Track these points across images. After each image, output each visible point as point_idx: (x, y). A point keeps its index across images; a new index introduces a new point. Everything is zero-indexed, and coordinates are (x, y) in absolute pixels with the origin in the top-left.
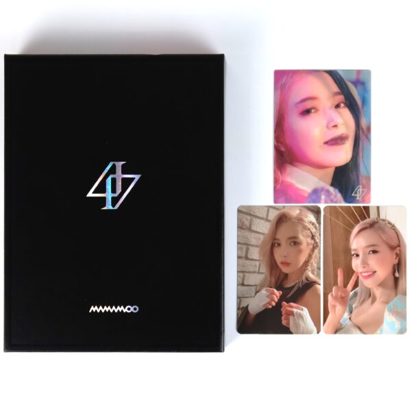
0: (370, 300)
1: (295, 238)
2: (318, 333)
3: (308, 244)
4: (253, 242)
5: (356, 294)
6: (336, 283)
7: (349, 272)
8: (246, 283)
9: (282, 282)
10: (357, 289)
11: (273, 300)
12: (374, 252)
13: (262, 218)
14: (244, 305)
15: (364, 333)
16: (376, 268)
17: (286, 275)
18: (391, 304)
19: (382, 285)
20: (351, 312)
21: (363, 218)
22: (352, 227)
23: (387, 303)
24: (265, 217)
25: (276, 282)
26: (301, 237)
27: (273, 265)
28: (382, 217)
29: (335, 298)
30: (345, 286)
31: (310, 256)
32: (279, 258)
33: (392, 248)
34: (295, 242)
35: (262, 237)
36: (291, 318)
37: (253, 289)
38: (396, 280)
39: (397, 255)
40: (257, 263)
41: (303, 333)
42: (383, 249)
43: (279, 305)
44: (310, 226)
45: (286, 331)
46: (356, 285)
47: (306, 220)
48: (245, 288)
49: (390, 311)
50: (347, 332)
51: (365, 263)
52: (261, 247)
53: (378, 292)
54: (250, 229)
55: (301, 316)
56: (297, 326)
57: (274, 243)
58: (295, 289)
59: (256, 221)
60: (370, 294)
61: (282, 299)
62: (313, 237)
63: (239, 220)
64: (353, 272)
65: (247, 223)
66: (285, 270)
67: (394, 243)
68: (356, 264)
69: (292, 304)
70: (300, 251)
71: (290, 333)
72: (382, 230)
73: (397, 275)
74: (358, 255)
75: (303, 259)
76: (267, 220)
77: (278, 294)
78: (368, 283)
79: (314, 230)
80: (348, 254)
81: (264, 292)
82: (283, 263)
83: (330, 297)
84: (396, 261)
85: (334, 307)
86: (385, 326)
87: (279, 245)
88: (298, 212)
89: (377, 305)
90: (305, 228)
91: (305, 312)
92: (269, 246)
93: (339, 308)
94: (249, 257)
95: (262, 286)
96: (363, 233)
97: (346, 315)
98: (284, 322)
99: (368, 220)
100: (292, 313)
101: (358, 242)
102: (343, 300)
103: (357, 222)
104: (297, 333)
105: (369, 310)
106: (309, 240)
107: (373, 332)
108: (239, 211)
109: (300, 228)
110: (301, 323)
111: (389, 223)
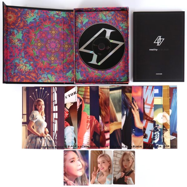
0: (103, 175)
1: (128, 159)
2: (134, 184)
3: (132, 161)
4: (117, 160)
5: (99, 174)
6: (94, 171)
7: (97, 168)
8: (115, 171)
9: (125, 170)
10: (99, 172)
11: (122, 175)
12: (104, 162)
13: (120, 154)
14: (115, 176)
15: (101, 184)
16: (104, 167)
17: (126, 169)
18: (108, 176)
19: (106, 171)
20: (98, 178)
21: (101, 154)
22: (98, 156)
23: (107, 176)
24: (120, 153)
25: (123, 170)
26: (130, 159)
27: (122, 166)
28: (106, 153)
29: (93, 175)
30: (96, 171)
31: (132, 164)
32: (124, 164)
33: (108, 162)
34: (128, 160)
35: (120, 159)
36: (127, 180)
37: (117, 172)
38: (109, 170)
39: (110, 163)
40: (118, 166)
41: (130, 184)
42: (106, 162)
43: (124, 177)
44: (132, 156)
45: (126, 184)
46: (99, 171)
47: (131, 154)
48: (115, 172)
49: (108, 178)
50: (96, 184)
51: (101, 165)
52: (119, 161)
53: (105, 173)
54: (116, 157)
55: (130, 180)
56: (129, 183)
57: (122, 160)
58: (128, 172)
59: (118, 154)
60: (102, 174)
61: (125, 175)
62: (133, 159)
63: (114, 154)
64: (98, 168)
65: (116, 155)
66: (126, 167)
67: (109, 160)
68: (99, 166)
69: (127, 176)
70: (129, 163)
71: (127, 184)
72: (106, 157)
73: (110, 169)
74: (99, 163)
75: (130, 165)
76: (121, 154)
77: (124, 174)
78: (102, 171)
79: (133, 157)
80: (97, 163)
81: (120, 173)
82: (125, 166)
83: (92, 174)
84: (109, 165)
85: (93, 177)
86: (106, 182)
87: (124, 161)
88: (129, 152)
89: (104, 177)
90: (131, 156)
91: (131, 179)
92: (121, 161)
93: (94, 177)
94: (116, 164)
95: (120, 172)
96: (101, 158)
97: (96, 179)
98: (125, 181)
99: (102, 154)
100: (127, 179)
101: (99, 160)
102: (95, 175)
103: (99, 155)
104: (129, 184)
105: (102, 178)
106: (132, 160)
107: (103, 184)
108: (114, 152)
109: (129, 157)
110: (130, 182)
111: (108, 155)
